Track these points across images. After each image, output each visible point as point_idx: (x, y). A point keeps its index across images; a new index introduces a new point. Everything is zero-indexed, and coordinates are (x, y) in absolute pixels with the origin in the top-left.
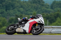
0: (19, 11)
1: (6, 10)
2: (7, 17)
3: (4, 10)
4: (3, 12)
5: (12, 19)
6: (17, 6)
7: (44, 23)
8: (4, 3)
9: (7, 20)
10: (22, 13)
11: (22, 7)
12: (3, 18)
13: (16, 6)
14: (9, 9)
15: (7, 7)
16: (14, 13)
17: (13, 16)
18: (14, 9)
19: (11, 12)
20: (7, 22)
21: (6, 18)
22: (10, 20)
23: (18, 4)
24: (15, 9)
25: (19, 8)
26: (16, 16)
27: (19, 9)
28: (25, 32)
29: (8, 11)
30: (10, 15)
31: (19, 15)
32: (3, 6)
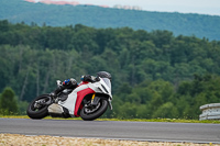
0: (202, 65)
1: (172, 63)
2: (175, 80)
3: (168, 63)
4: (166, 67)
5: (187, 86)
6: (199, 55)
7: (110, 94)
8: (168, 46)
9: (173, 88)
10: (209, 70)
11: (209, 55)
12: (165, 83)
13: (196, 53)
14: (179, 62)
15: (173, 55)
16: (191, 71)
17: (189, 77)
18: (190, 60)
19: (184, 67)
20: (175, 92)
21: (171, 81)
22: (180, 88)
23: (201, 50)
24: (194, 61)
25: (204, 58)
26: (196, 77)
27: (203, 61)
28: (66, 114)
29: (176, 65)
30: (181, 75)
31: (203, 75)
32: (164, 54)
